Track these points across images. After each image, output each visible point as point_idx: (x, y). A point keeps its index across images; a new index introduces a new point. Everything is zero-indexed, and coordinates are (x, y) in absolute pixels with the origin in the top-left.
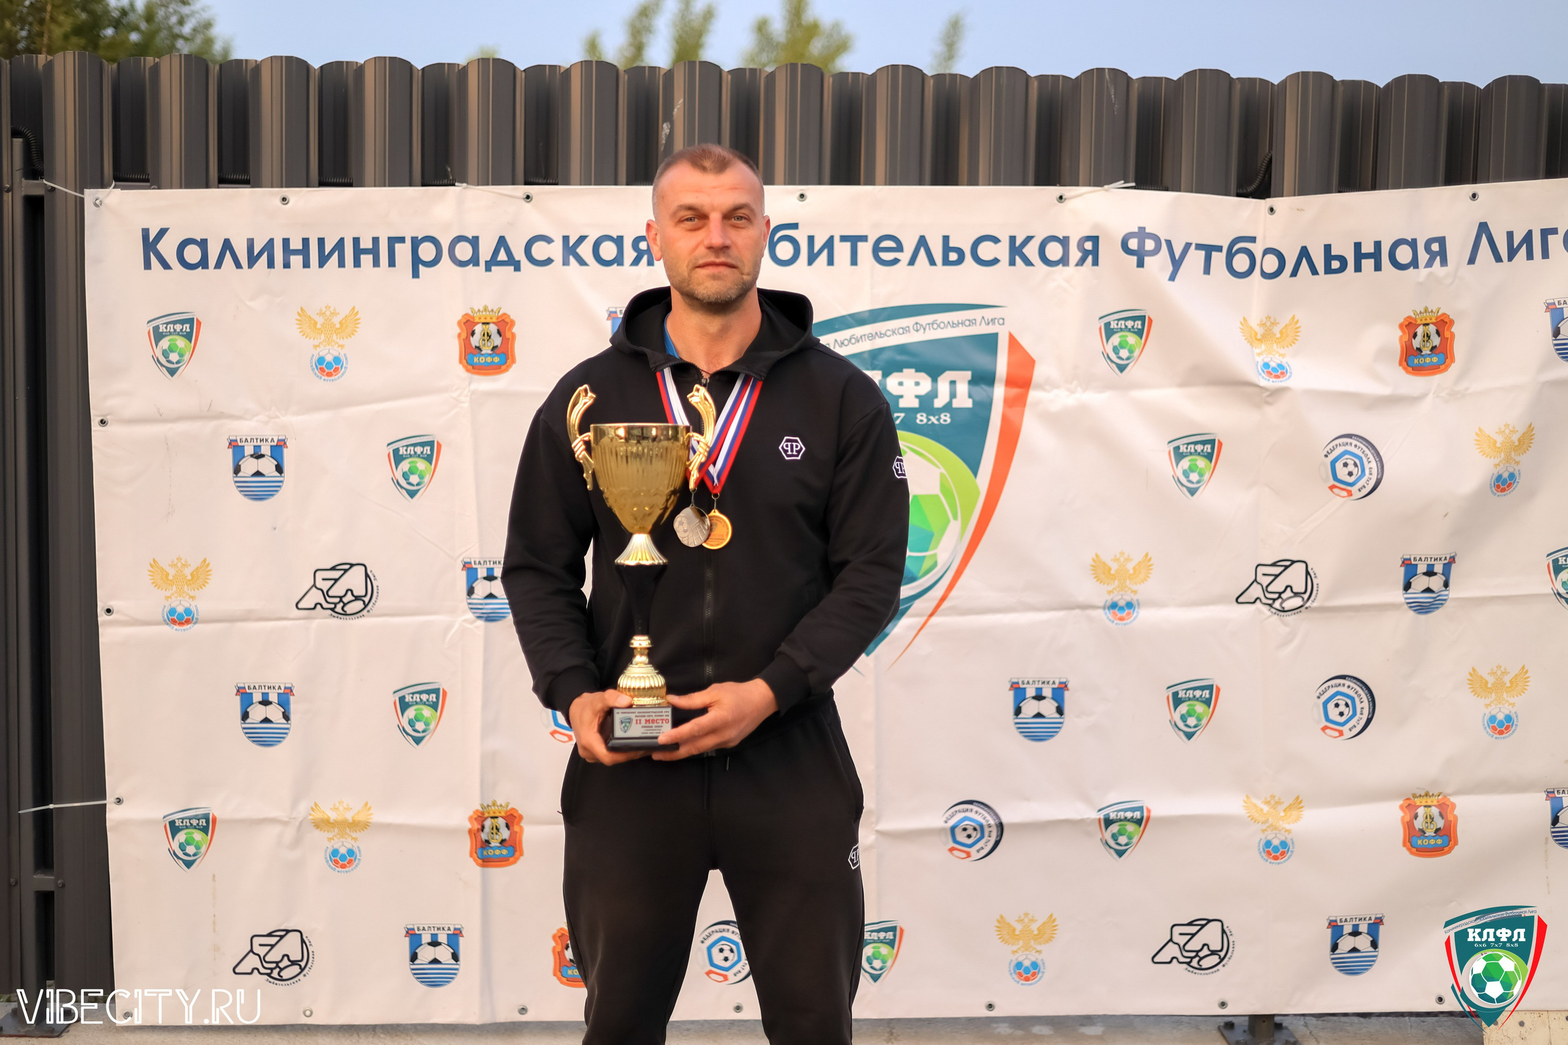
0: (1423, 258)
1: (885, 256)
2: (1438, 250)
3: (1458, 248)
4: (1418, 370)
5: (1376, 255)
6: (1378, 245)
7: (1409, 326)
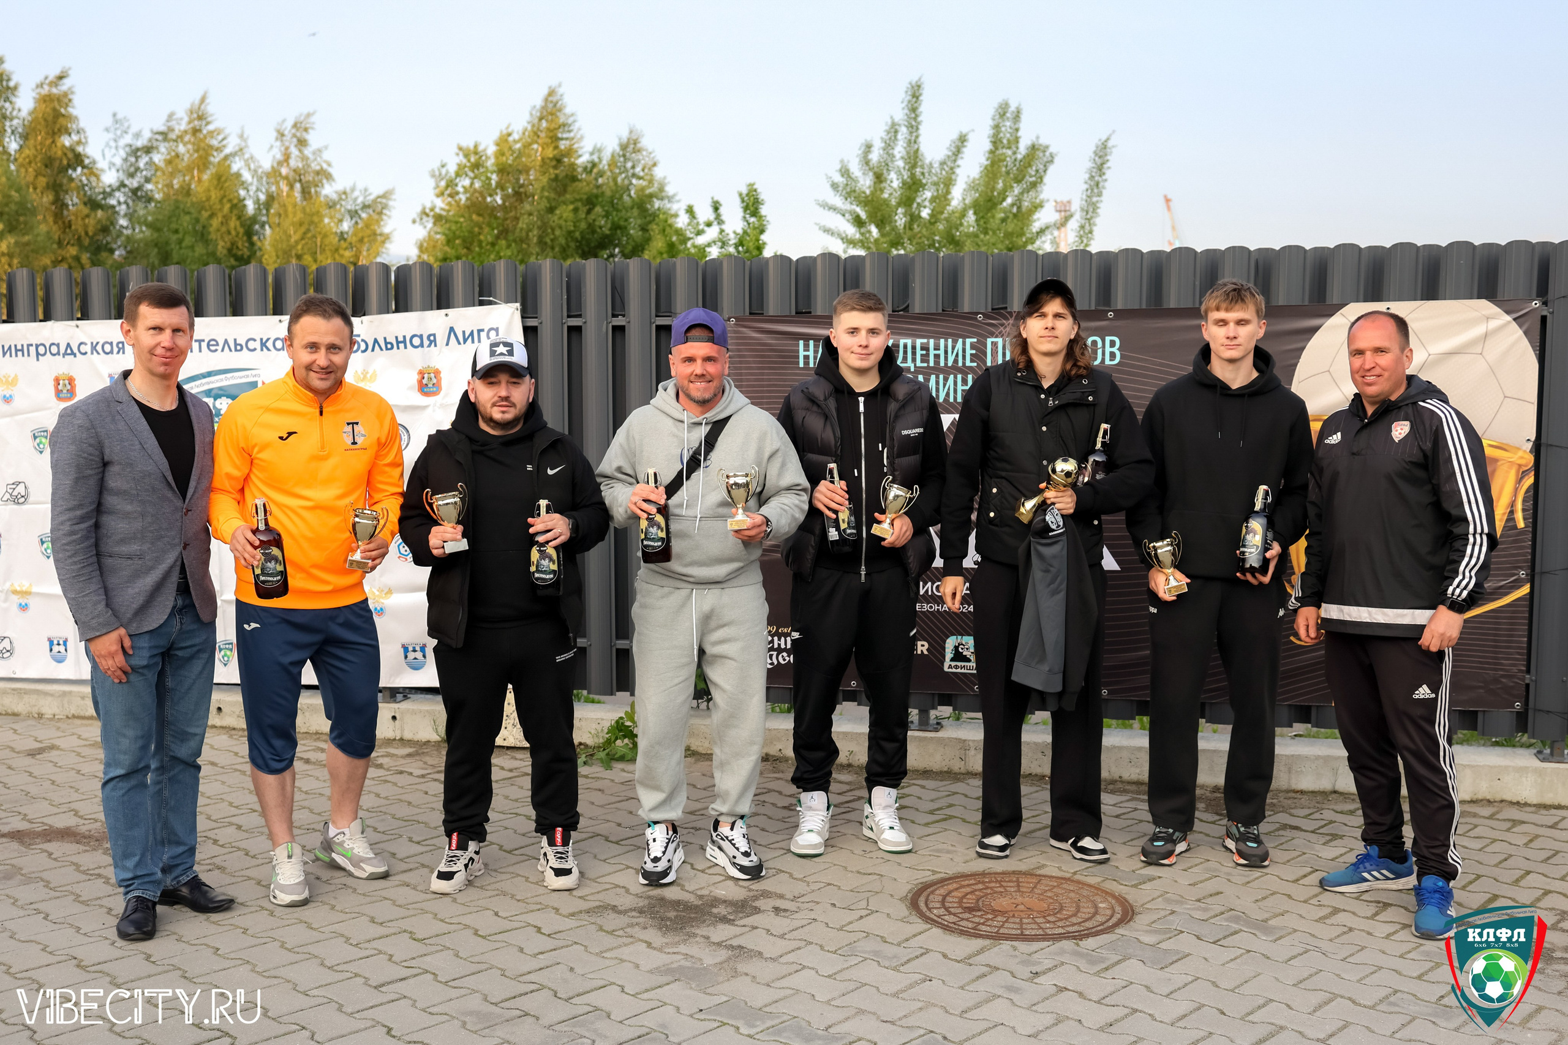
0: (426, 342)
1: (213, 348)
2: (432, 340)
3: (441, 339)
4: (427, 394)
5: (404, 342)
6: (404, 337)
7: (421, 373)
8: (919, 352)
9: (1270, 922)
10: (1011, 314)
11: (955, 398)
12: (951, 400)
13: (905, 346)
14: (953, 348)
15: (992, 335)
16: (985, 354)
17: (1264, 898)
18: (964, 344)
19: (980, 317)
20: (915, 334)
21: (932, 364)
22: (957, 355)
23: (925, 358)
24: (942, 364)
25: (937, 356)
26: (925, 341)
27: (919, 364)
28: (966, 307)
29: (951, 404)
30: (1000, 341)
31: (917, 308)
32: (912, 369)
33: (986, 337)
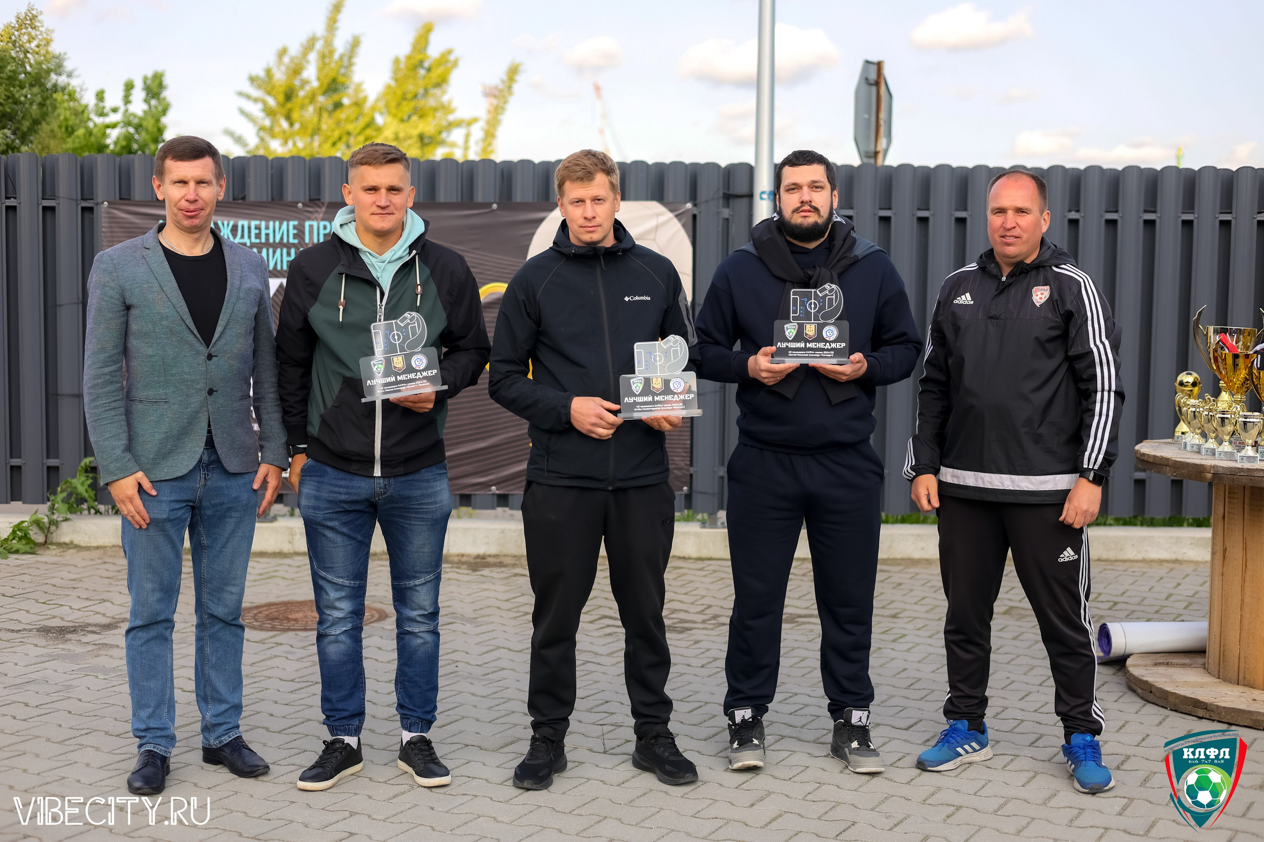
8: (254, 232)
9: (478, 620)
10: (323, 204)
11: (282, 267)
12: (279, 268)
13: (243, 227)
14: (280, 228)
15: (309, 219)
16: (304, 233)
17: (481, 609)
18: (288, 225)
19: (300, 205)
20: (250, 217)
21: (263, 240)
22: (283, 234)
23: (258, 236)
24: (271, 240)
25: (267, 235)
26: (257, 222)
27: (254, 240)
28: (289, 197)
29: (279, 271)
30: (315, 223)
31: (252, 196)
32: (248, 244)
33: (304, 221)
